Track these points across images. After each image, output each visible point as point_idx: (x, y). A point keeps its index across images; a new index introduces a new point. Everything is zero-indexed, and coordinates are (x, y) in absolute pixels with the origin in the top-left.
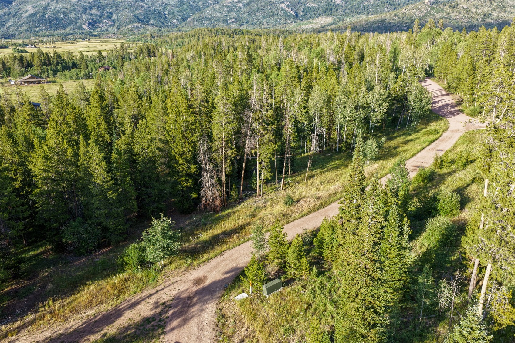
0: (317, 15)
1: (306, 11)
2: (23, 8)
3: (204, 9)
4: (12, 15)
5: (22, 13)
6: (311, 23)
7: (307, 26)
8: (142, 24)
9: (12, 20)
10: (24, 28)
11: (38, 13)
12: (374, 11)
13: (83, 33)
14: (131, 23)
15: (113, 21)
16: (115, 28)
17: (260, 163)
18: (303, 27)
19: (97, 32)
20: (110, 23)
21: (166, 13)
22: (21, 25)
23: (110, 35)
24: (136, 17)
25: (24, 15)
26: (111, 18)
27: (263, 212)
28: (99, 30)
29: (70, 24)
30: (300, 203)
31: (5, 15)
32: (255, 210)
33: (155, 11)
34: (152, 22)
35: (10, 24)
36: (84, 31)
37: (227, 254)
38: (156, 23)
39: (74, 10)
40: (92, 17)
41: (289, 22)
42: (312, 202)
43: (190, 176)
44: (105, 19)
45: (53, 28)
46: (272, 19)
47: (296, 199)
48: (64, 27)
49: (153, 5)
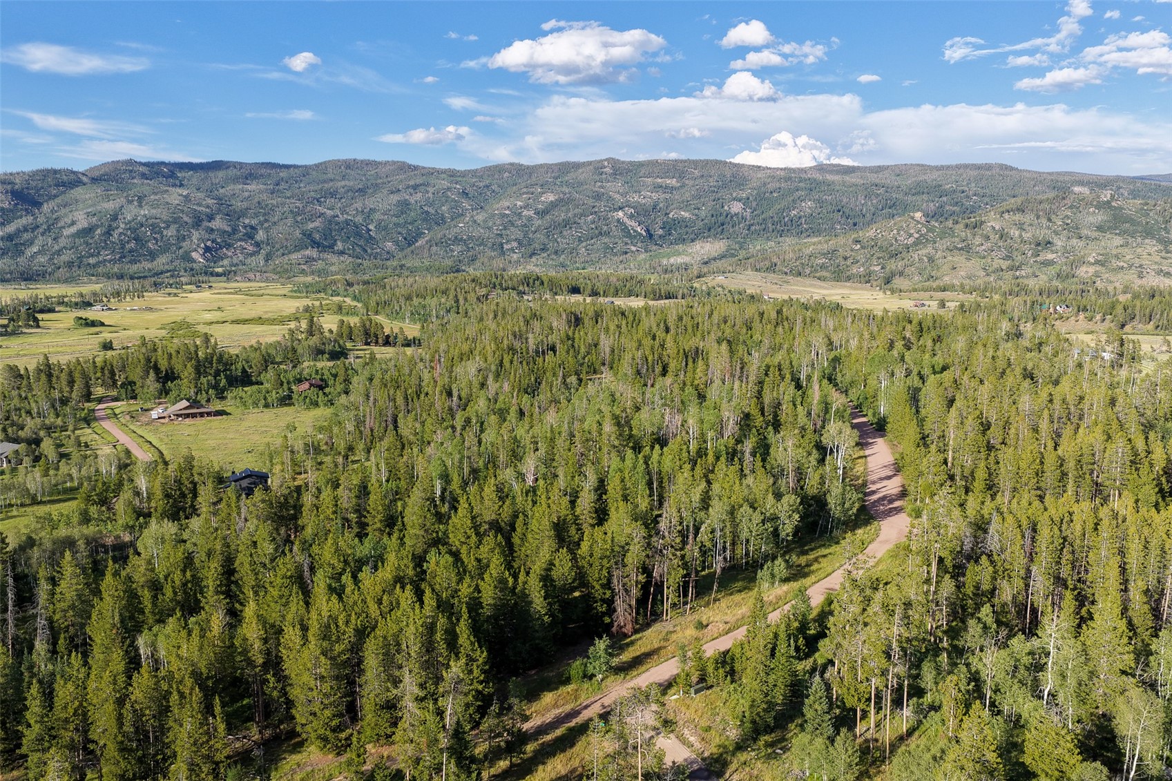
0: (693, 236)
1: (669, 227)
2: (66, 215)
3: (452, 220)
4: (41, 230)
5: (64, 227)
6: (680, 254)
7: (672, 260)
8: (320, 252)
9: (39, 241)
10: (65, 258)
11: (97, 226)
12: (811, 228)
13: (192, 269)
14: (298, 248)
15: (257, 245)
16: (260, 260)
17: (668, 588)
18: (665, 262)
19: (222, 266)
20: (251, 248)
21: (371, 227)
22: (59, 253)
23: (251, 275)
24: (308, 235)
25: (67, 232)
26: (252, 238)
27: (674, 637)
28: (226, 262)
29: (164, 250)
30: (709, 627)
31: (26, 230)
32: (667, 634)
33: (347, 222)
34: (339, 246)
35: (35, 249)
36: (194, 265)
37: (653, 670)
38: (349, 249)
39: (176, 221)
40: (213, 237)
41: (633, 248)
42: (722, 627)
43: (603, 601)
44: (241, 240)
45: (127, 260)
46: (598, 243)
47: (704, 623)
48: (153, 256)
49: (343, 212)
